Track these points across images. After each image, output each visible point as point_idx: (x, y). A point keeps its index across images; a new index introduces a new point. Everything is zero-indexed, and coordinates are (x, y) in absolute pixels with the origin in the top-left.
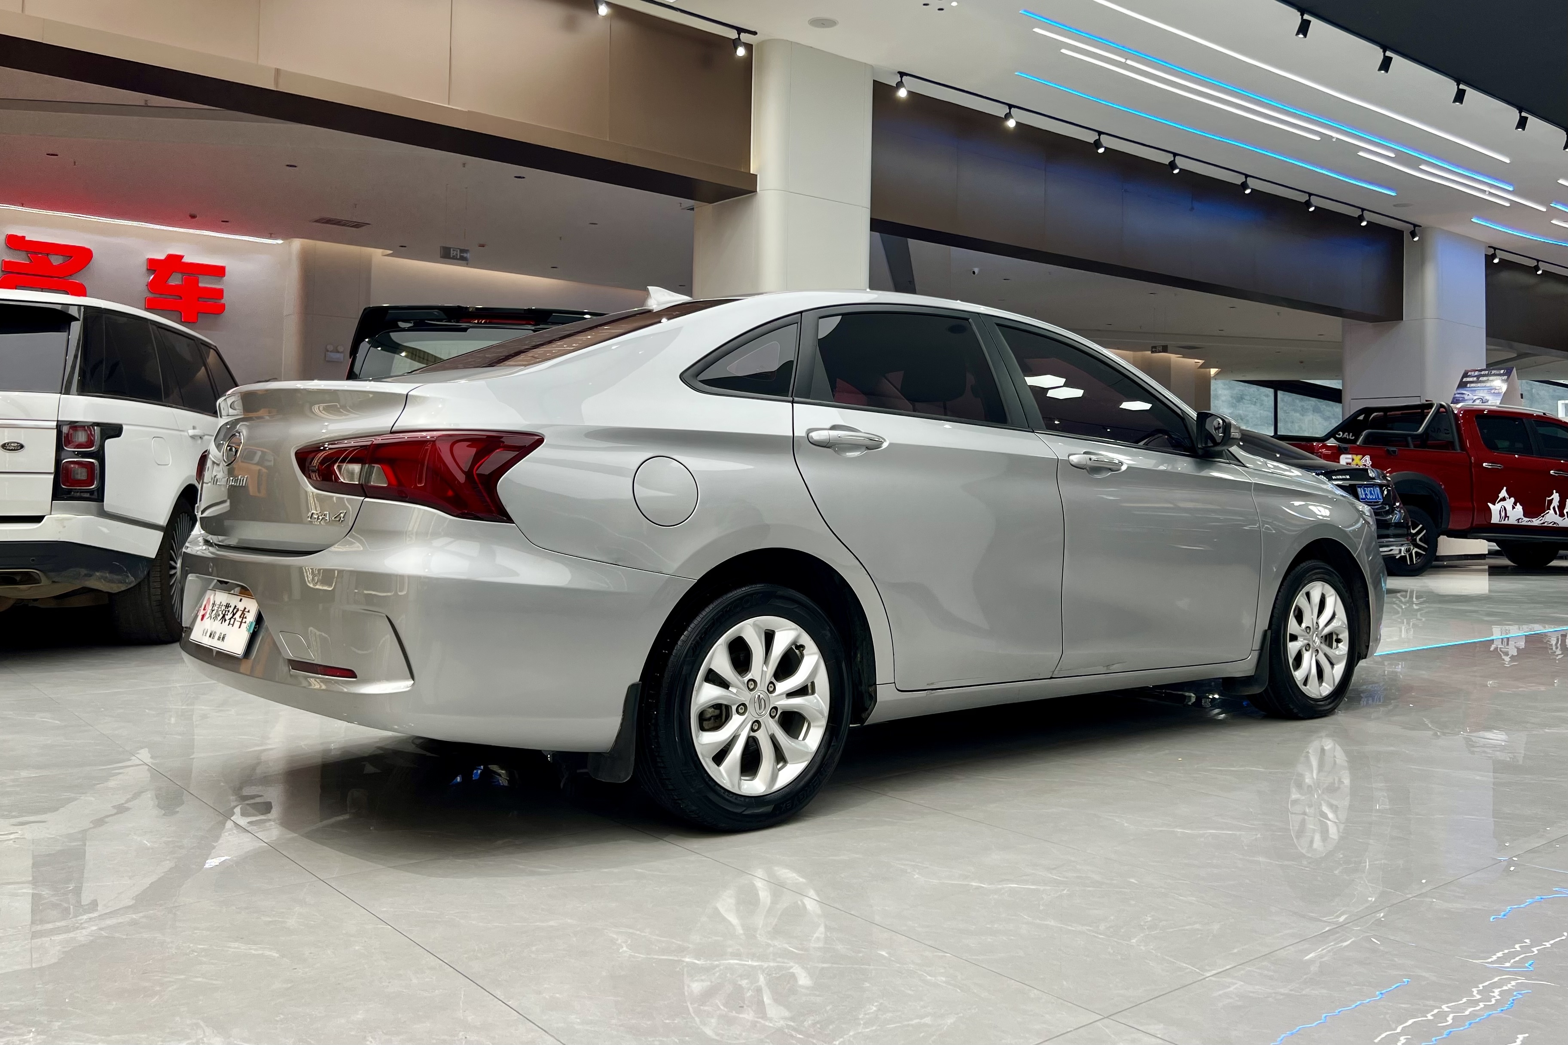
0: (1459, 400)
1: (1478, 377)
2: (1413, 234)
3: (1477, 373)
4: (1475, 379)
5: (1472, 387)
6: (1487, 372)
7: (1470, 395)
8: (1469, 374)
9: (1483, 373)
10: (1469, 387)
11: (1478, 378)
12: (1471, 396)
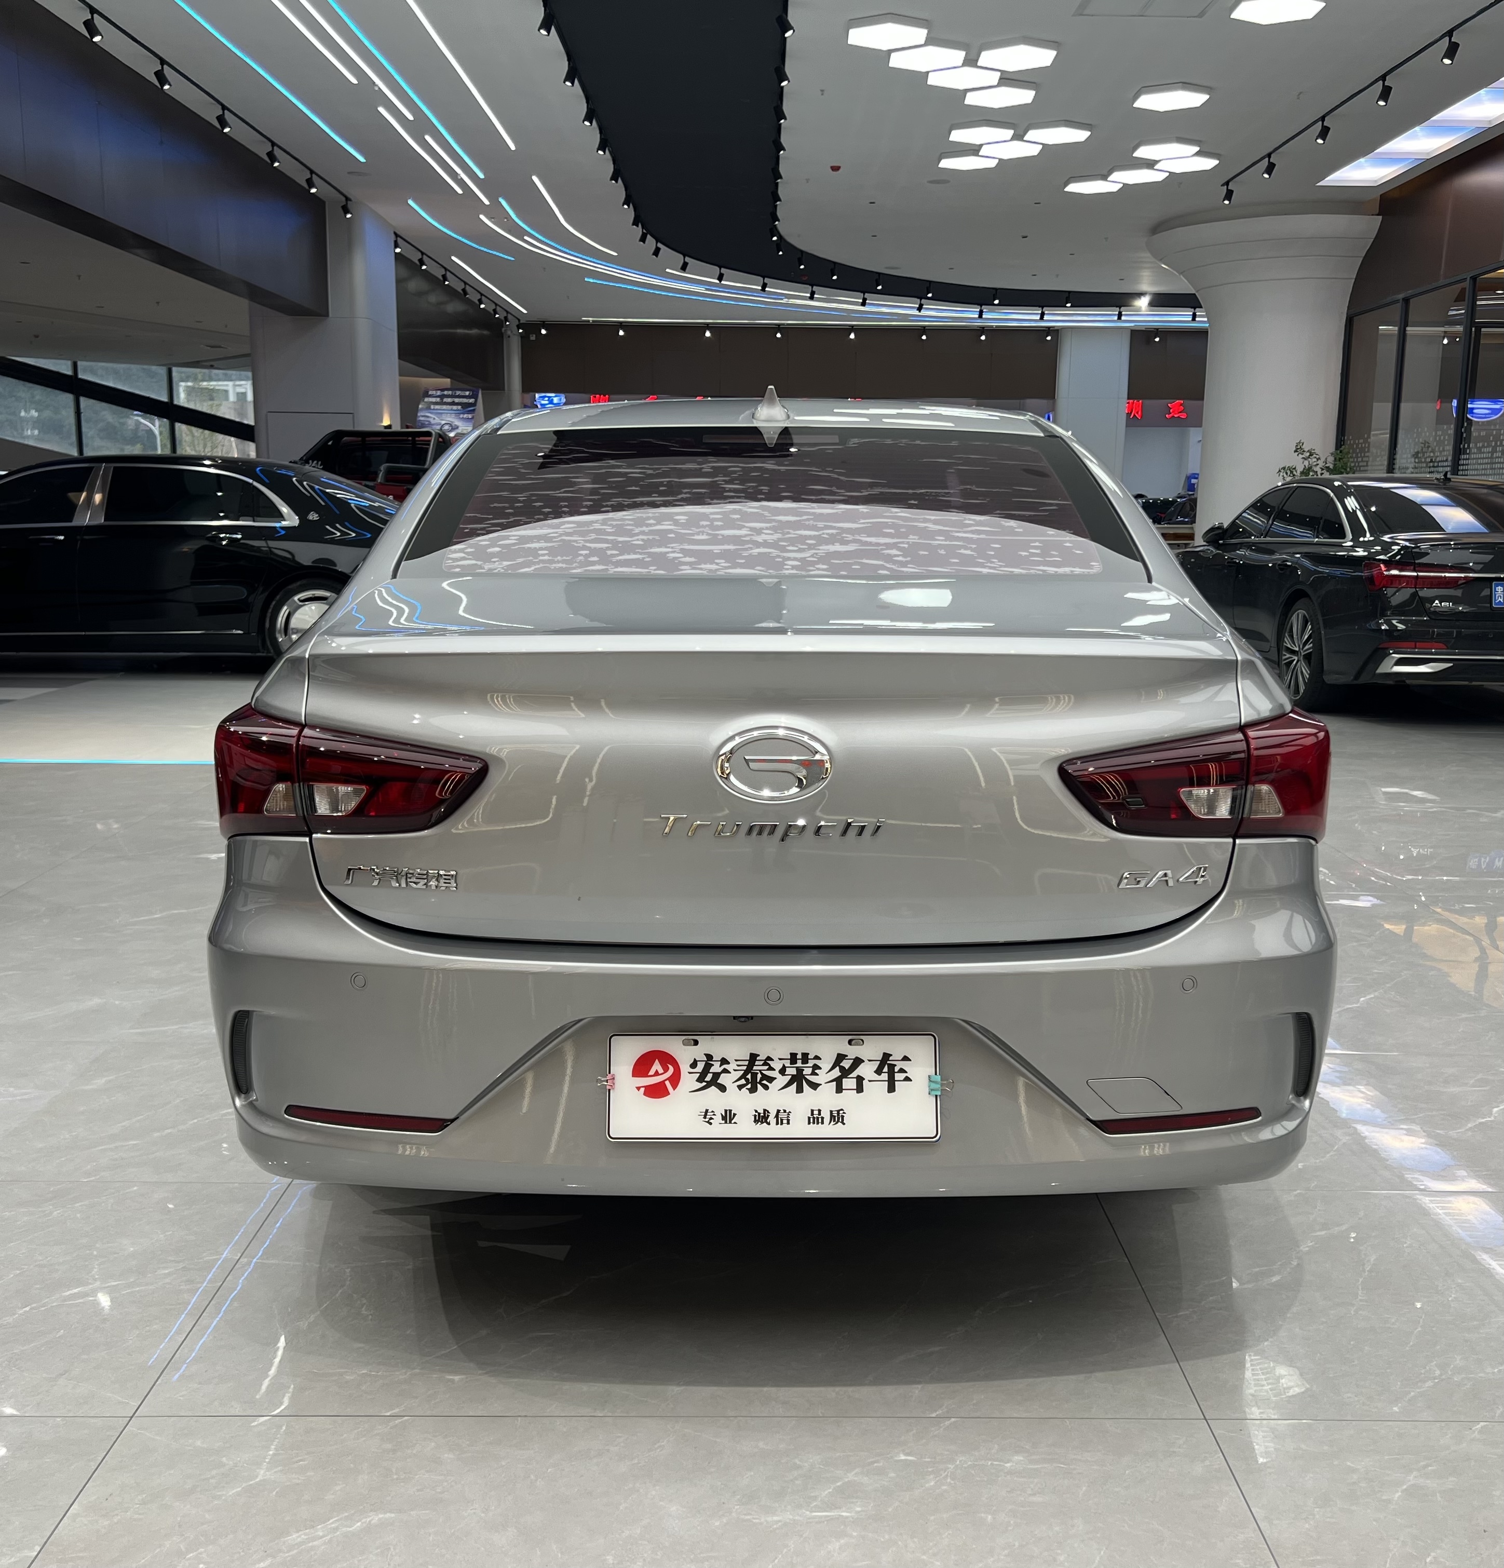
0: (424, 424)
1: (442, 397)
2: (346, 210)
3: (439, 393)
4: (438, 400)
5: (437, 409)
6: (450, 393)
7: (437, 418)
8: (430, 393)
9: (446, 393)
10: (434, 409)
11: (442, 399)
12: (437, 420)
